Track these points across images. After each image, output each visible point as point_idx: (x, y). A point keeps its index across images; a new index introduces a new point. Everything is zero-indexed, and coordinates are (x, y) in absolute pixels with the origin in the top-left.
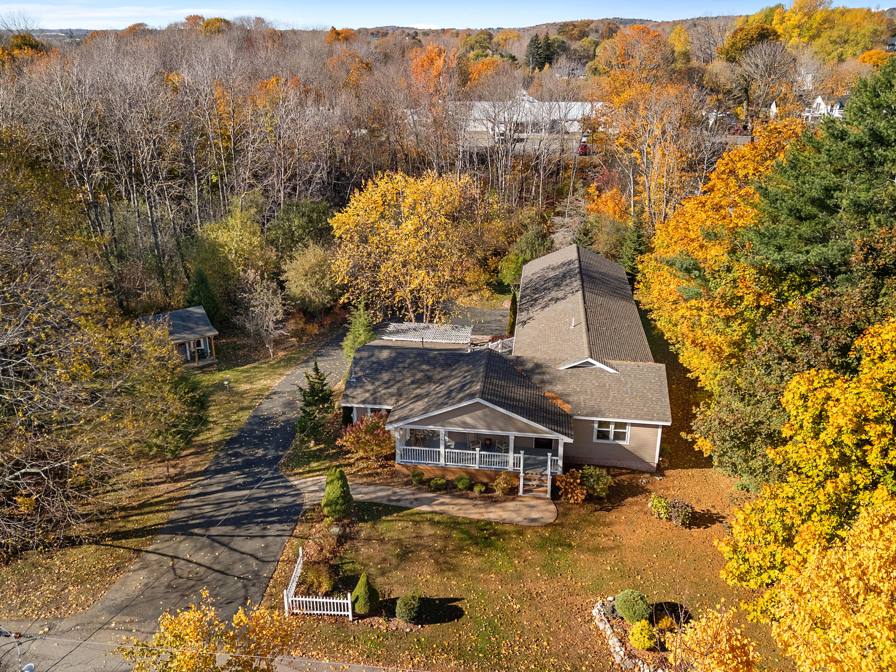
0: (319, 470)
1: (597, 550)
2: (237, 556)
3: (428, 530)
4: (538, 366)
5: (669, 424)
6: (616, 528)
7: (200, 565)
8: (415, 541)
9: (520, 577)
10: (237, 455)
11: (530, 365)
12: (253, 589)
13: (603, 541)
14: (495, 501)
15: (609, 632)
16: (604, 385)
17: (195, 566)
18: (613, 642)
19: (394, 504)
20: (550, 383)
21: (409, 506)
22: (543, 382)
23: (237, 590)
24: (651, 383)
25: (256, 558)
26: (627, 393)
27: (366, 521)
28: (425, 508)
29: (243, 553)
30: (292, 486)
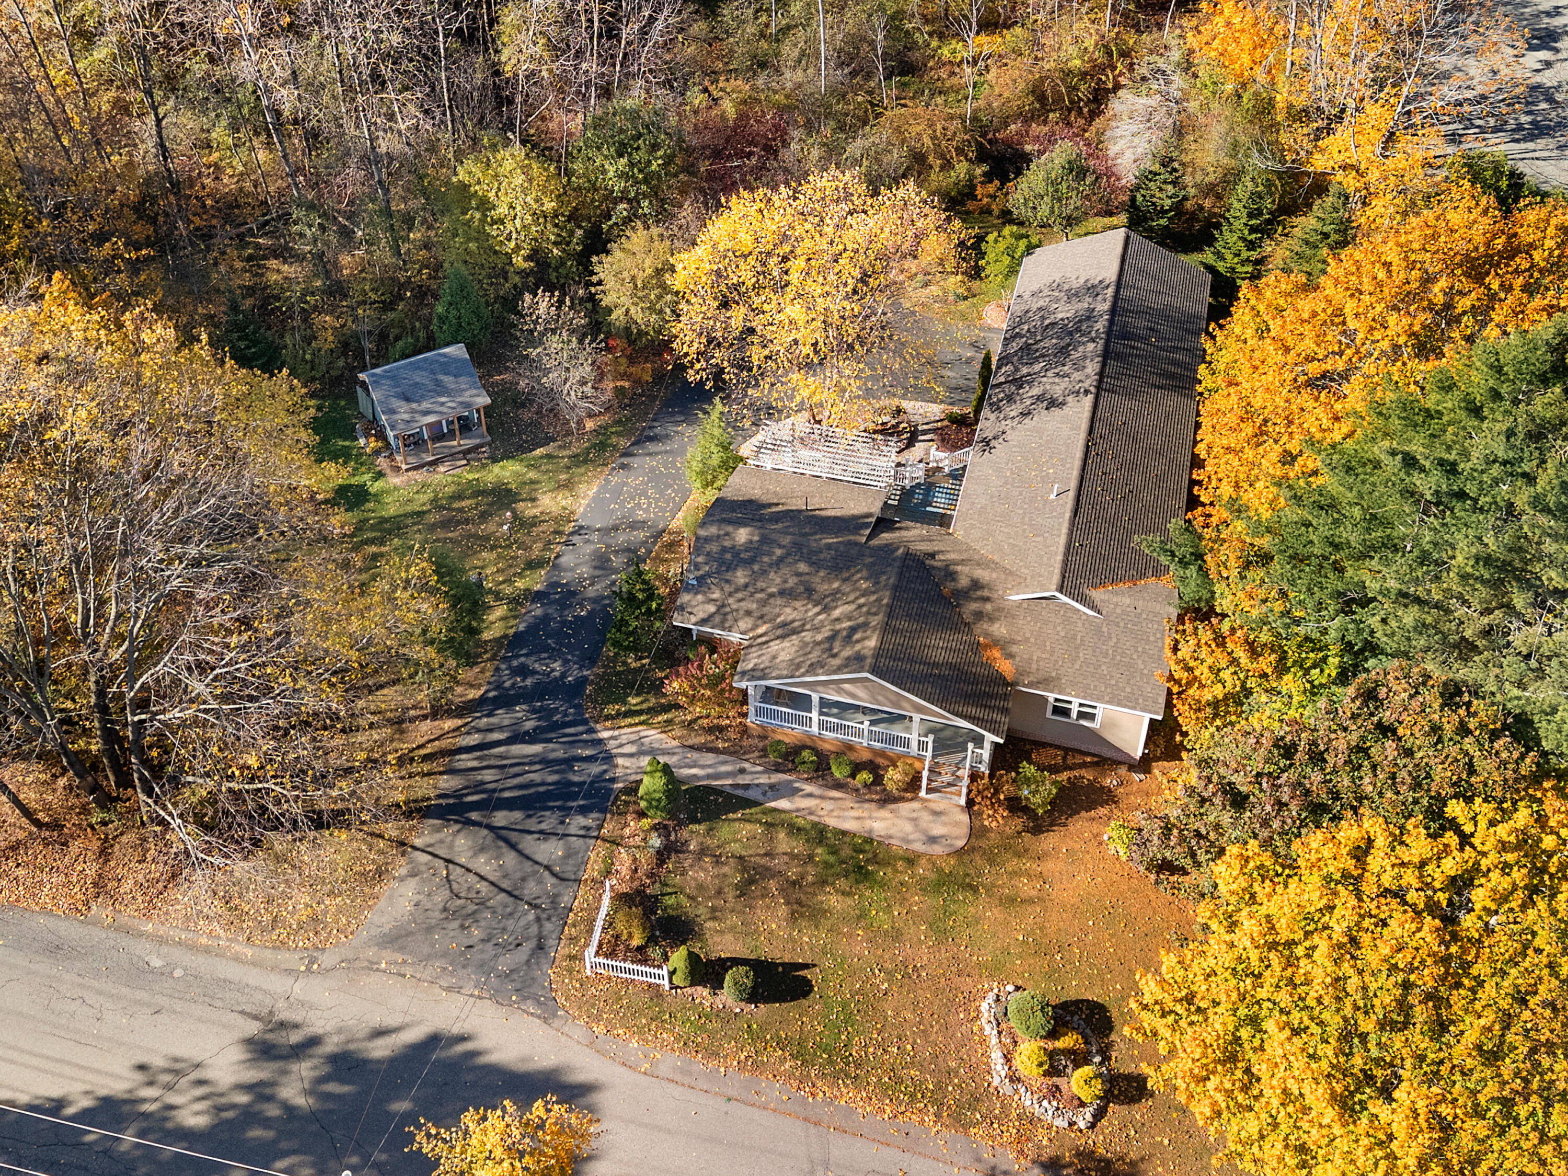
0: (640, 713)
1: (1010, 902)
2: (528, 866)
3: (784, 842)
4: (976, 585)
5: (1160, 718)
6: (1049, 866)
7: (483, 878)
8: (763, 861)
9: (897, 935)
10: (523, 671)
11: (964, 582)
12: (548, 926)
13: (1026, 887)
14: (887, 800)
15: (994, 1040)
16: (1074, 637)
17: (476, 879)
18: (997, 1056)
19: (739, 792)
20: (992, 620)
21: (760, 798)
22: (979, 615)
23: (527, 926)
24: (1148, 642)
25: (554, 875)
26: (1106, 655)
27: (699, 822)
28: (783, 804)
29: (537, 863)
30: (600, 741)
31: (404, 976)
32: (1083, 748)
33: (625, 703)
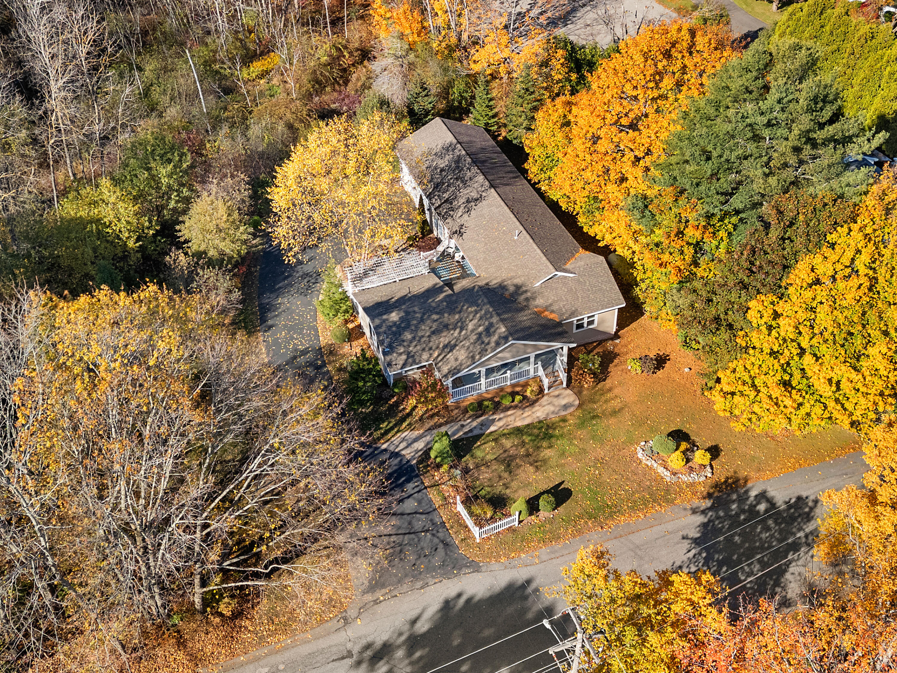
1: (615, 413)
2: (407, 518)
3: (507, 443)
4: (518, 287)
5: (624, 305)
6: (616, 391)
7: (390, 535)
8: (505, 455)
9: (584, 451)
11: (512, 289)
12: (440, 535)
13: (615, 404)
14: (533, 403)
15: (655, 465)
16: (571, 289)
17: (387, 538)
18: (661, 470)
19: (470, 435)
20: (534, 299)
21: (481, 432)
22: (527, 299)
23: (431, 541)
24: (601, 276)
25: (421, 513)
26: (589, 291)
27: (465, 456)
28: (492, 429)
29: (409, 514)
30: (385, 450)
31: (396, 596)
32: (590, 341)
33: (381, 428)
